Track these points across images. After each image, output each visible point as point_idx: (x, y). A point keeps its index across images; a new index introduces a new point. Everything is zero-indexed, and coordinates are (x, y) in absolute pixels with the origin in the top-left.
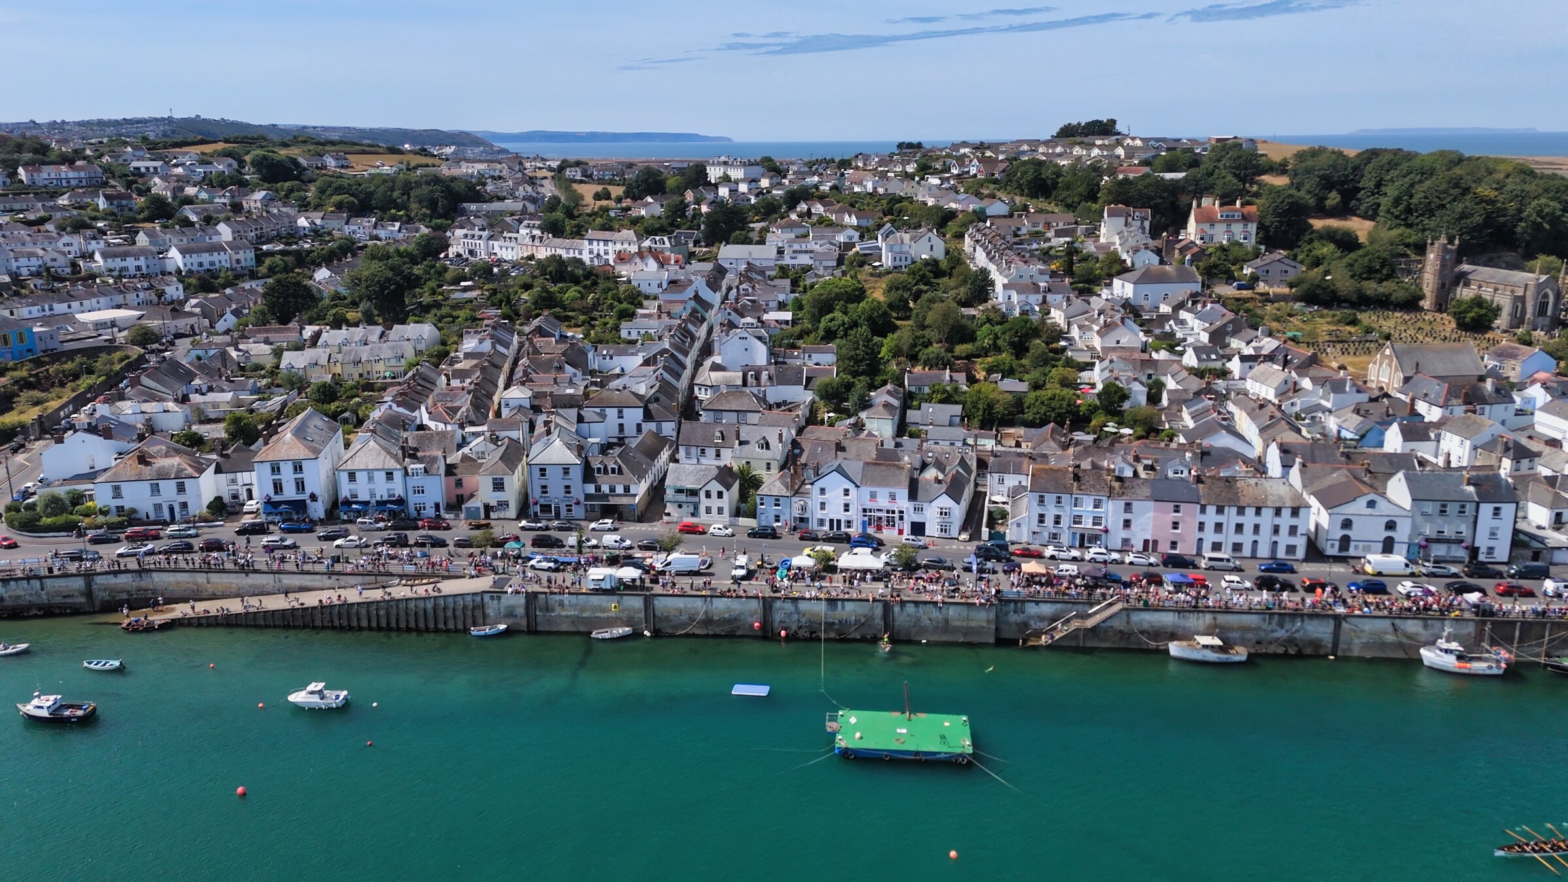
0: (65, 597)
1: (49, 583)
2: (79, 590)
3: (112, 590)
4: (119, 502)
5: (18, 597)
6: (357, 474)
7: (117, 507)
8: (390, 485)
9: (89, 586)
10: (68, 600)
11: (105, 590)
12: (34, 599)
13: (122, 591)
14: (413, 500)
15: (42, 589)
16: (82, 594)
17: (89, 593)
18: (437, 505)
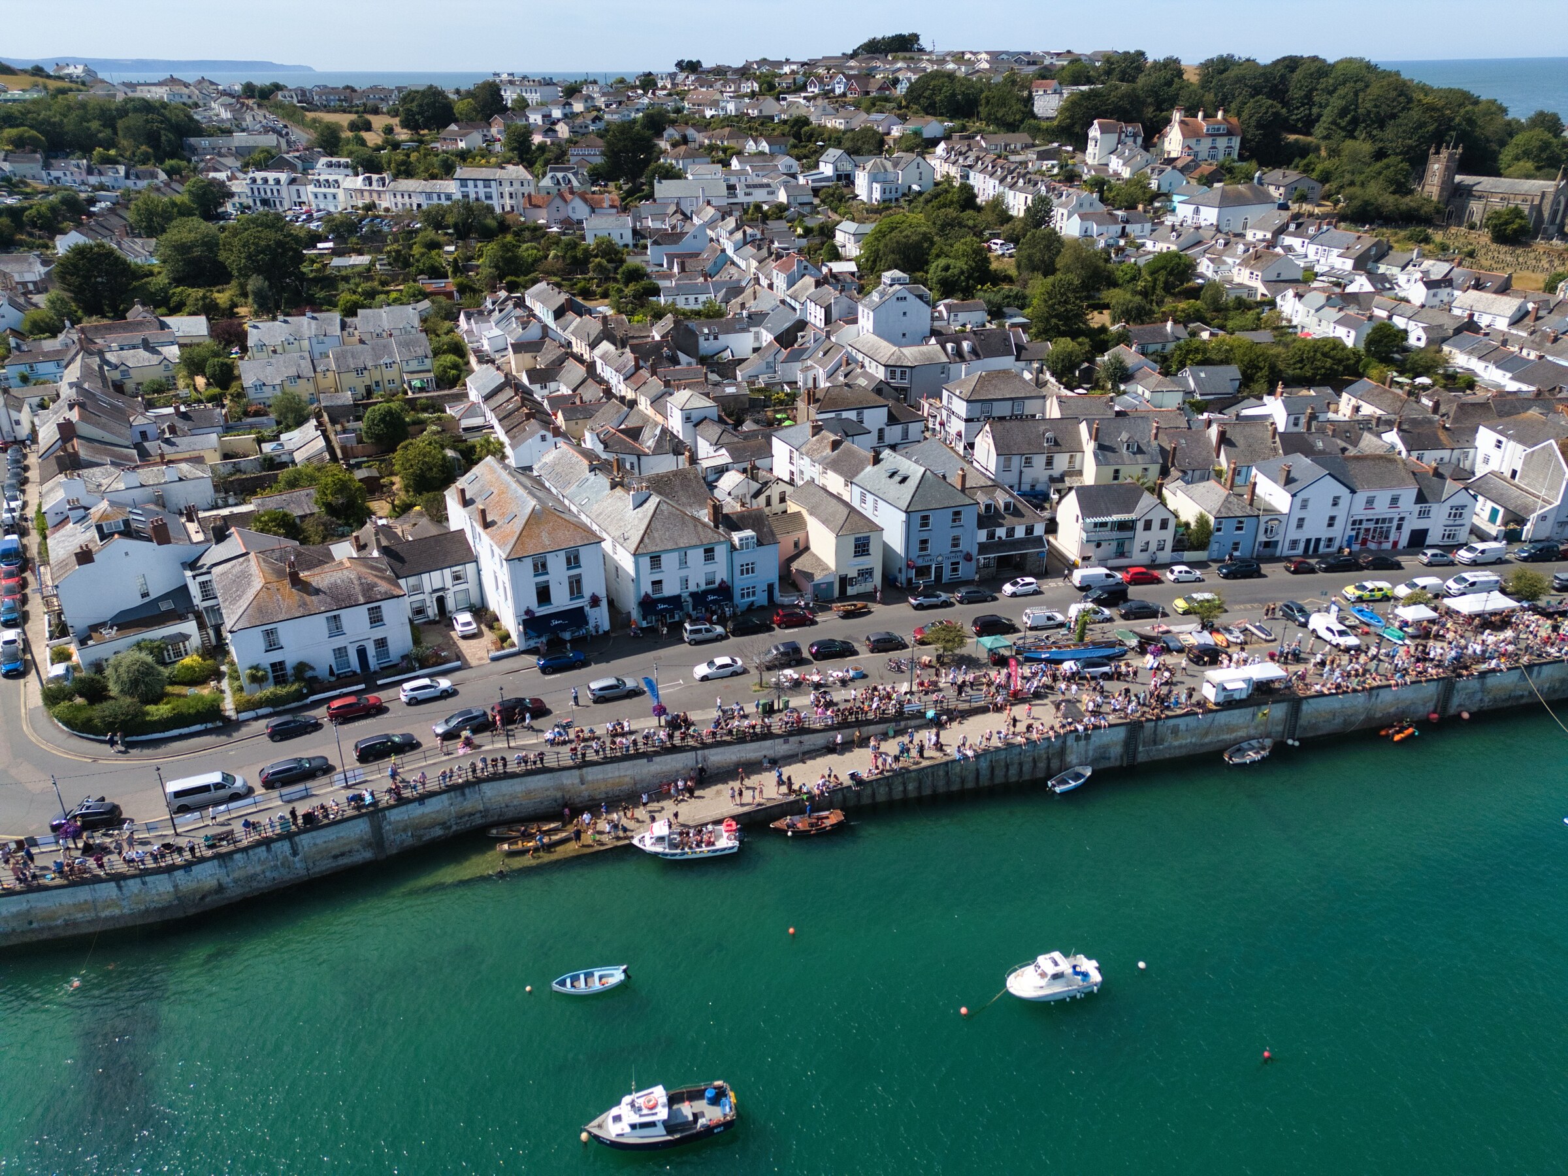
0: (335, 857)
1: (305, 840)
2: (361, 840)
3: (416, 827)
4: (275, 657)
5: (253, 877)
6: (664, 557)
7: (273, 665)
8: (710, 568)
9: (377, 830)
10: (341, 861)
11: (405, 830)
12: (285, 875)
13: (433, 825)
14: (740, 582)
15: (295, 853)
16: (367, 845)
17: (377, 839)
18: (771, 587)
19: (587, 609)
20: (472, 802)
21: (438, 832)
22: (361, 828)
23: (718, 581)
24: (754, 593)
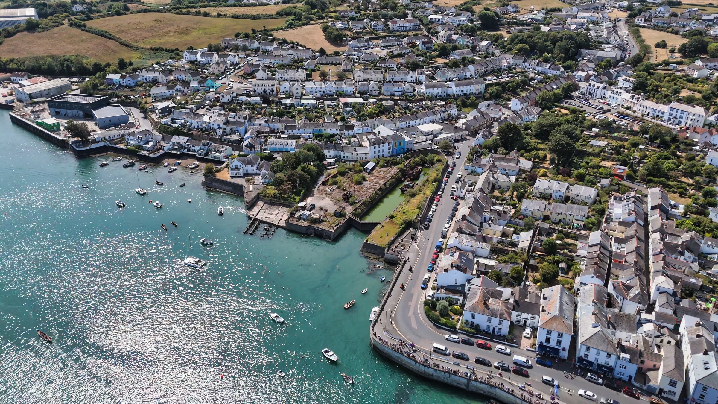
0: (457, 384)
4: (473, 320)
6: (591, 349)
7: (472, 322)
8: (608, 360)
9: (468, 383)
11: (474, 387)
13: (481, 390)
15: (449, 378)
16: (465, 385)
19: (561, 350)
20: (492, 390)
21: (482, 392)
22: (465, 381)
23: (610, 365)
24: (623, 375)
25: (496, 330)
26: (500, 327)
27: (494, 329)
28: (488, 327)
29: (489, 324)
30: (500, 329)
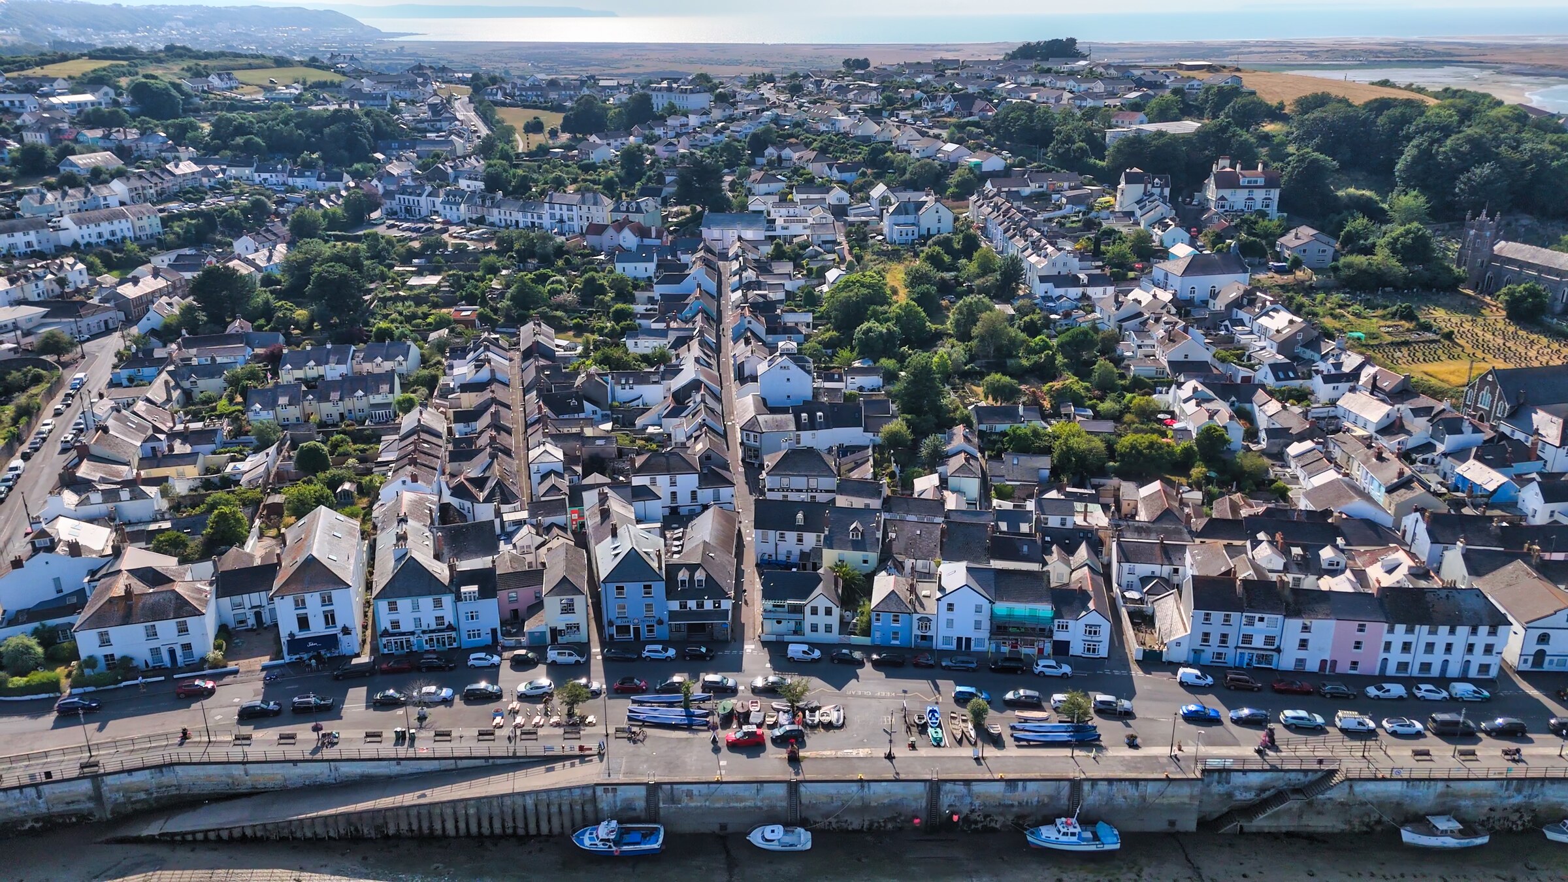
0: (68, 803)
1: (46, 789)
2: (85, 794)
3: (126, 790)
4: (107, 650)
5: (10, 809)
6: (399, 603)
7: (106, 656)
8: (439, 613)
9: (97, 789)
10: (72, 807)
11: (118, 791)
12: (30, 809)
13: (138, 791)
14: (465, 626)
15: (39, 797)
16: (90, 799)
17: (97, 797)
18: (494, 631)
19: (340, 636)
20: (168, 778)
21: (143, 796)
22: (86, 786)
24: (479, 635)
25: (179, 652)
26: (185, 640)
27: (172, 652)
28: (155, 652)
29: (154, 644)
30: (187, 647)
